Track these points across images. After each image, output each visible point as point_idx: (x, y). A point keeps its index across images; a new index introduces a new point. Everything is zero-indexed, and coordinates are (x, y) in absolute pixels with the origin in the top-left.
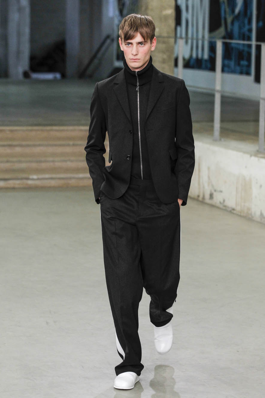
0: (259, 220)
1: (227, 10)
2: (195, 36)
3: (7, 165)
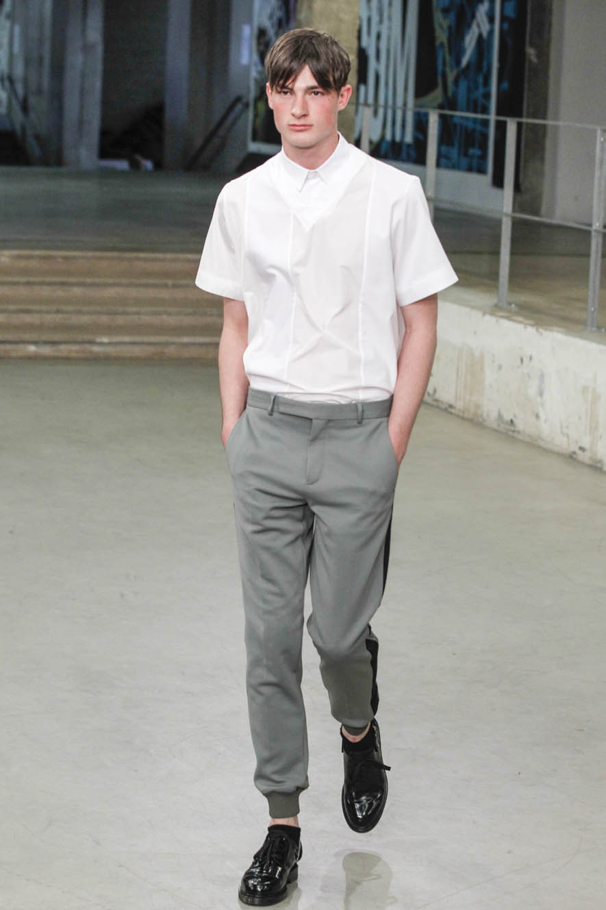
0: (495, 426)
1: (448, 57)
2: (390, 102)
3: (58, 318)
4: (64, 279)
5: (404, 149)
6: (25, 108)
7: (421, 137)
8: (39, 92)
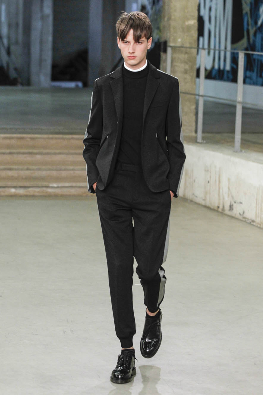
2: (217, 47)
4: (31, 151)
5: (225, 73)
6: (9, 53)
7: (235, 66)
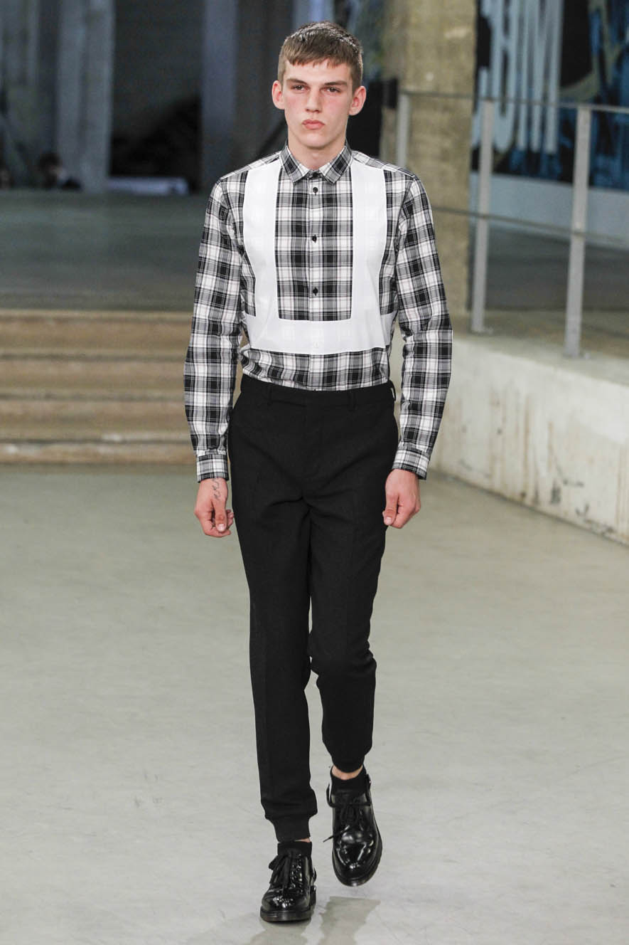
1: (607, 30)
2: (524, 96)
3: (48, 406)
5: (544, 161)
6: (3, 106)
7: (567, 143)
8: (23, 81)
